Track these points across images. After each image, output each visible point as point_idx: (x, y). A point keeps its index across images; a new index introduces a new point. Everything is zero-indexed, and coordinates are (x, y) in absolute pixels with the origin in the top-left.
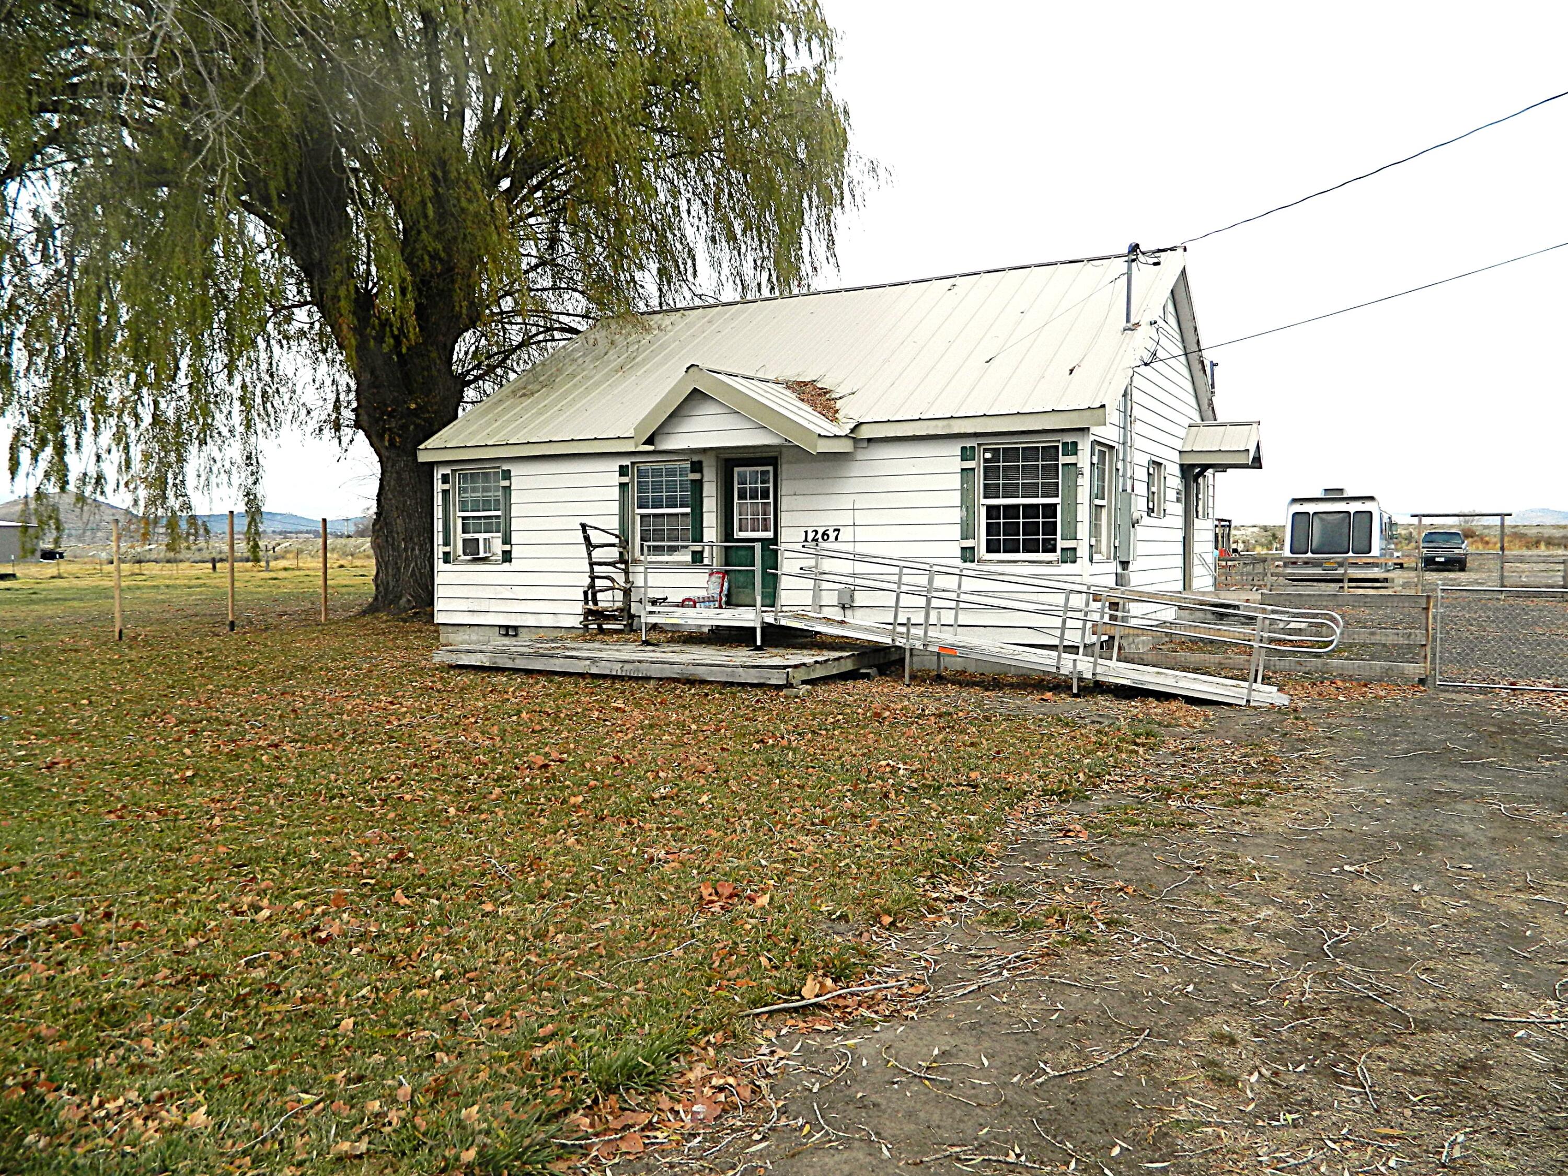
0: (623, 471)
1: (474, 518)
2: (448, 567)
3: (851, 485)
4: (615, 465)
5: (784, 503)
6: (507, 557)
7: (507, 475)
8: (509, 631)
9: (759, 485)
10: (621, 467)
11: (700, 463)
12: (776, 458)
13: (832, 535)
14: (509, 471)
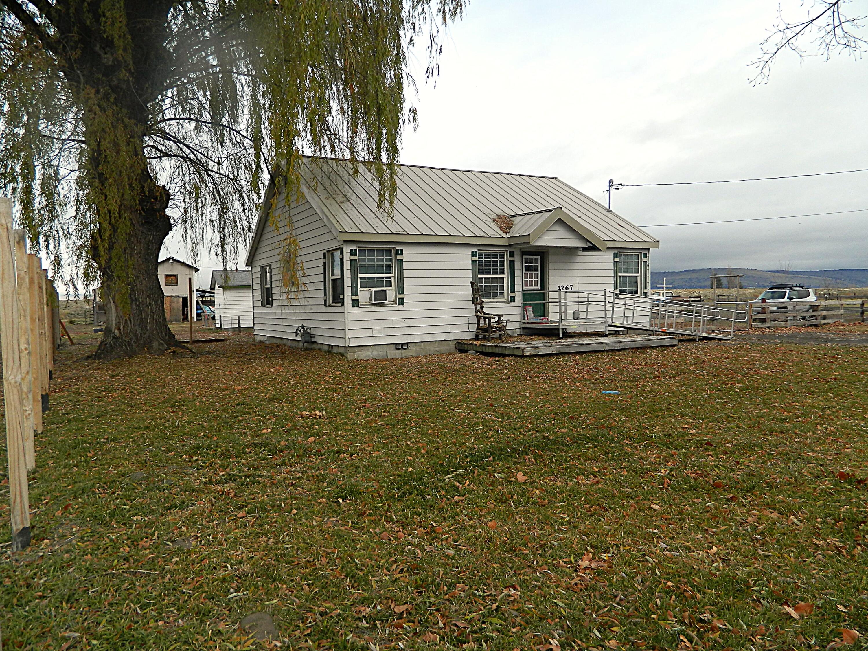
0: (474, 254)
1: (369, 278)
2: (356, 309)
3: (577, 266)
4: (469, 251)
5: (551, 273)
6: (401, 302)
7: (400, 253)
8: (402, 346)
9: (534, 265)
10: (473, 252)
11: (513, 252)
12: (543, 253)
13: (570, 288)
14: (402, 250)
